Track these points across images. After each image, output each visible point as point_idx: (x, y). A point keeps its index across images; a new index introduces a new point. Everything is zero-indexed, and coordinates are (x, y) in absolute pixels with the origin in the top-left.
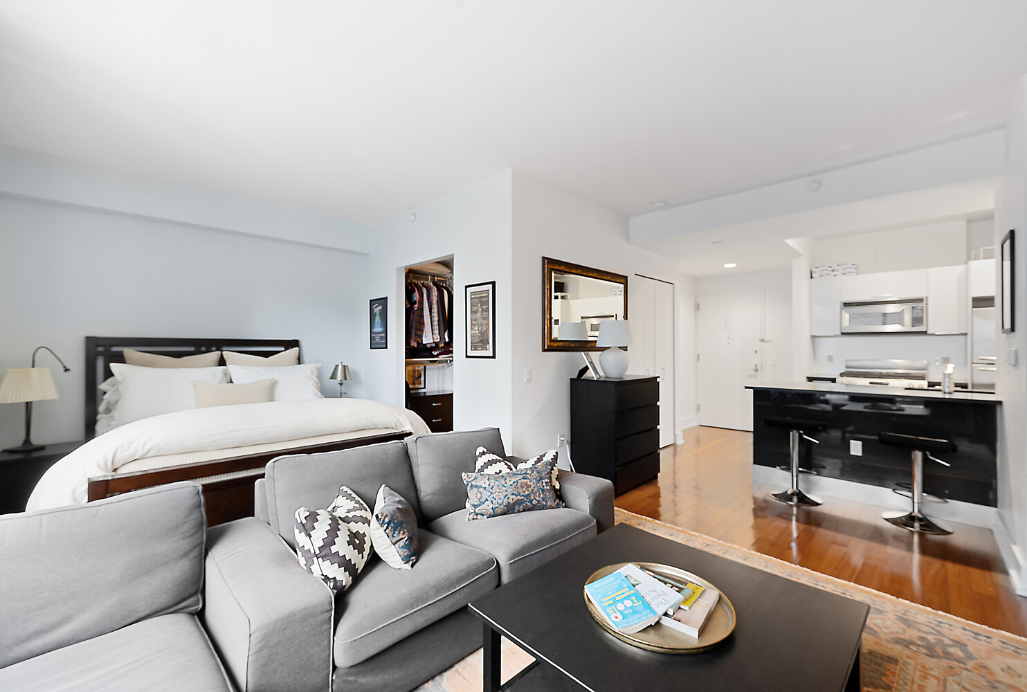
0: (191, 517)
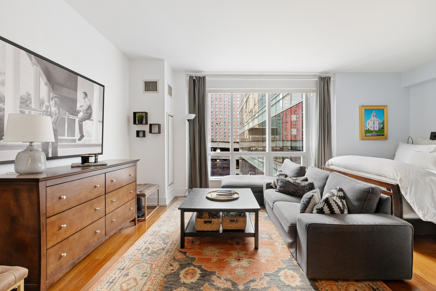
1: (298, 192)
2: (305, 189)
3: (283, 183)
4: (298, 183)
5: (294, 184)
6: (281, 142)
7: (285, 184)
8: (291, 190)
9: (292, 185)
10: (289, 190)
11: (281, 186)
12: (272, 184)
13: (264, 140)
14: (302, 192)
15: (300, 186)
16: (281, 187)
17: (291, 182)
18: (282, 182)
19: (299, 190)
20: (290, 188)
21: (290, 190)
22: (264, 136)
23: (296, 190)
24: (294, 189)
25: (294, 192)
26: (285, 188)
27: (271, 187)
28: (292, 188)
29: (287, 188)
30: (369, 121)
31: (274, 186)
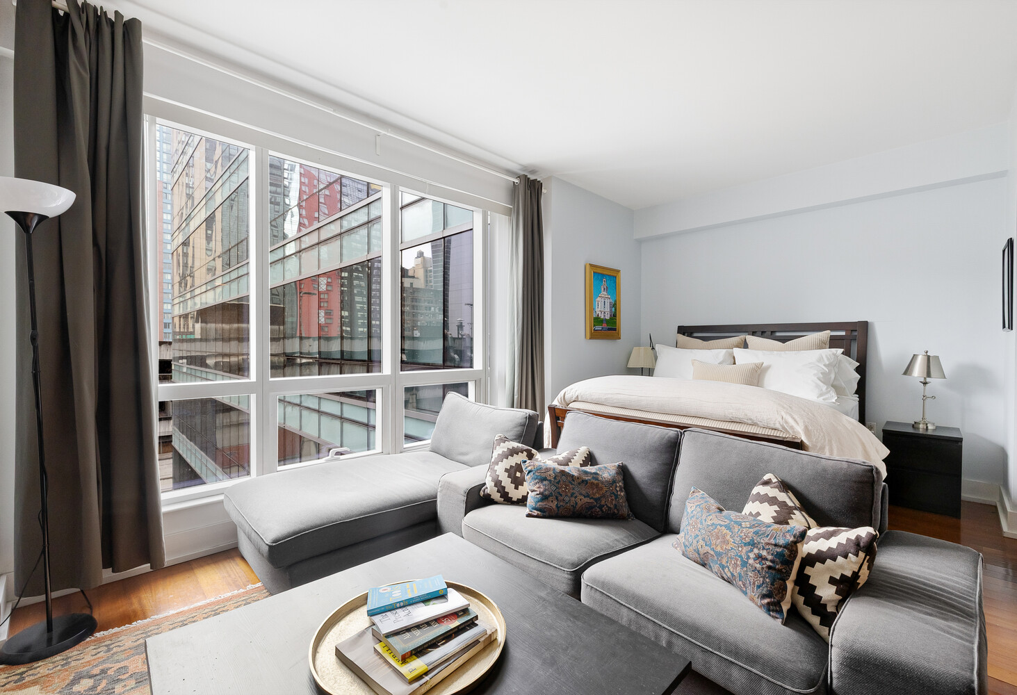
0: (515, 429)
1: (603, 503)
2: (618, 489)
3: (550, 481)
4: (591, 473)
5: (583, 481)
6: (297, 341)
7: (558, 483)
8: (582, 501)
9: (579, 484)
10: (576, 503)
11: (547, 493)
12: (490, 488)
13: (243, 338)
14: (614, 502)
15: (602, 483)
16: (544, 497)
17: (573, 476)
18: (545, 479)
19: (604, 496)
20: (577, 494)
21: (580, 503)
22: (244, 325)
23: (596, 500)
24: (588, 496)
25: (591, 507)
26: (560, 498)
27: (487, 501)
28: (581, 494)
29: (567, 499)
30: (599, 299)
31: (496, 496)
